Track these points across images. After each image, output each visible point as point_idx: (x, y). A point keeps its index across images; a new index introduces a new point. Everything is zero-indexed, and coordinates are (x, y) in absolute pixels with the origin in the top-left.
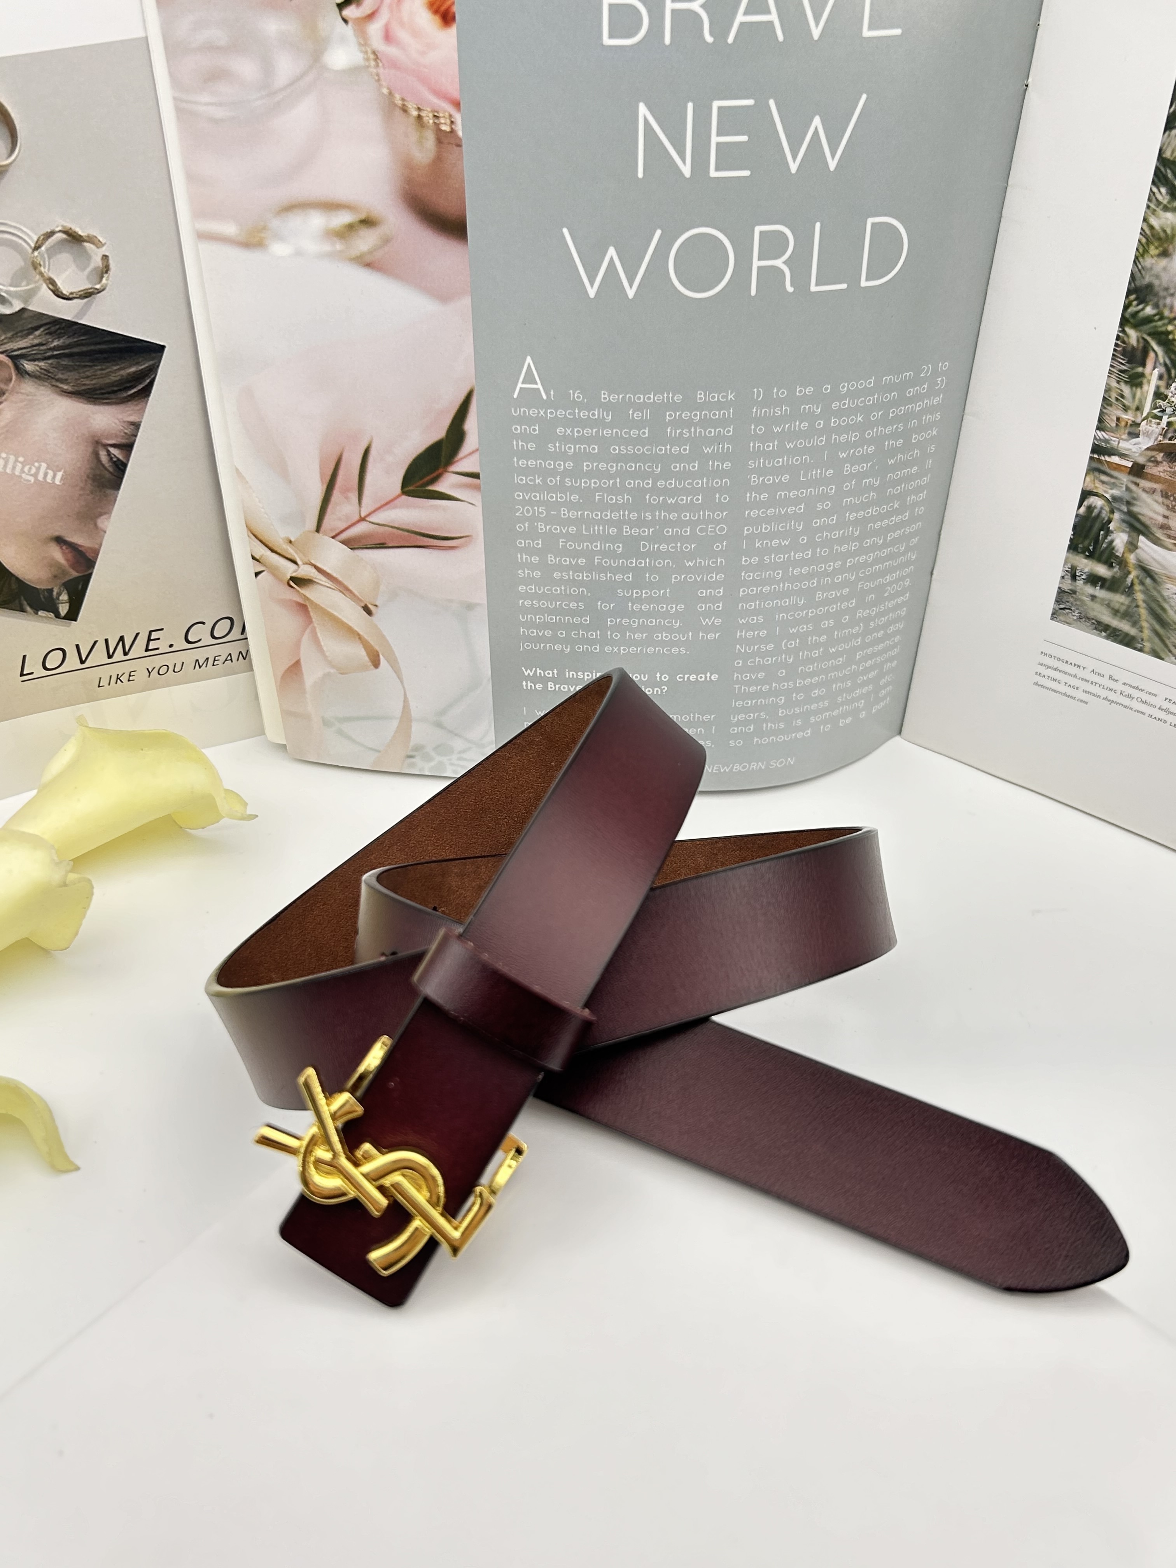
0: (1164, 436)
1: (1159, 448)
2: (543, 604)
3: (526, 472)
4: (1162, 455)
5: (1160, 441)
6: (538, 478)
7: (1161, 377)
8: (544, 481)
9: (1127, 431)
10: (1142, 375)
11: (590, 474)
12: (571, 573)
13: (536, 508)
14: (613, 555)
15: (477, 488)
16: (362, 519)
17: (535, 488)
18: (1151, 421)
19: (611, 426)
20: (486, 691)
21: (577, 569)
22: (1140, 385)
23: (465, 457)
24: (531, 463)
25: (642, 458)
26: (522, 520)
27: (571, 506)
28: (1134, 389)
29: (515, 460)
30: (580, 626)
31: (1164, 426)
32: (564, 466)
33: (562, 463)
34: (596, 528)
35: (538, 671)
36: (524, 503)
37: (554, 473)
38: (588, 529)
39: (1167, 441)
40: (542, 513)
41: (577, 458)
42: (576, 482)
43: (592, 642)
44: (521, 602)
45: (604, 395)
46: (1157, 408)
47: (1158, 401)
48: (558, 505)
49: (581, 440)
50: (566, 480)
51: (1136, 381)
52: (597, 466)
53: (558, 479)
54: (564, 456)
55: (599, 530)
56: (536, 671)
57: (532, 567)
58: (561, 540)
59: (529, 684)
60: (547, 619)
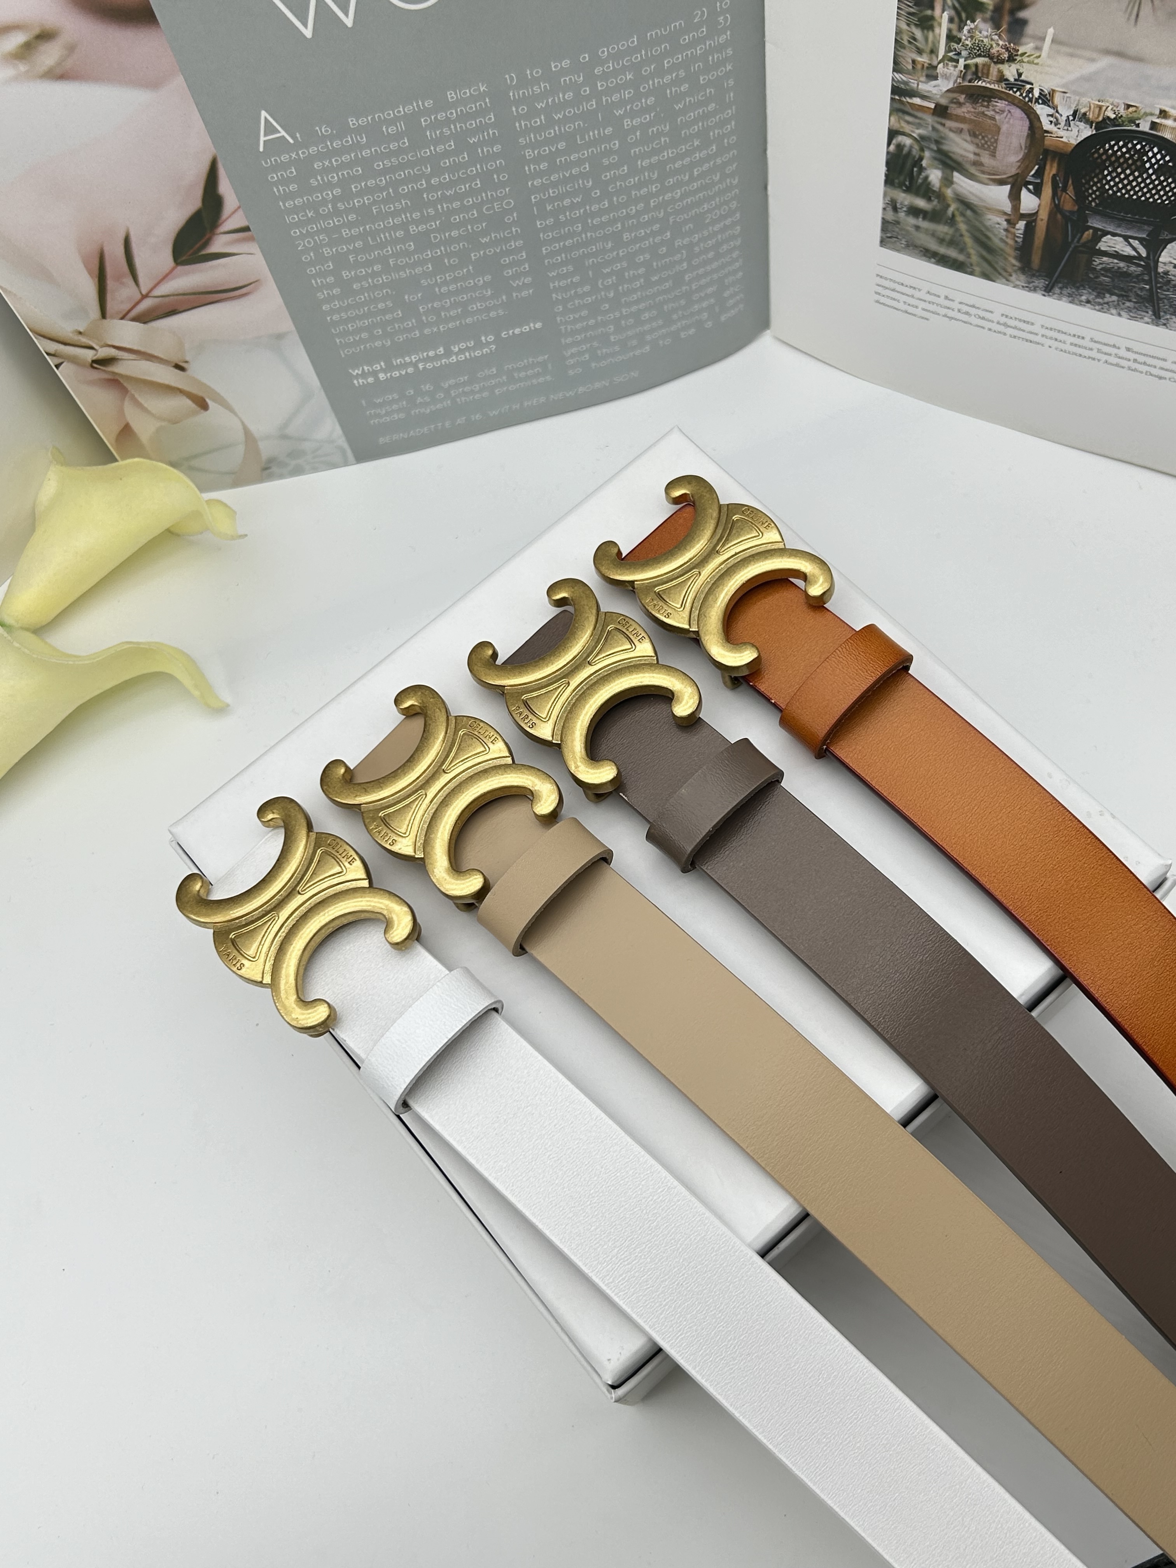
0: (964, 79)
1: (958, 89)
2: (352, 313)
3: (295, 210)
4: (963, 96)
5: (960, 83)
6: (310, 212)
7: (951, 20)
8: (317, 212)
9: (924, 74)
10: (932, 18)
11: (361, 194)
12: (370, 281)
13: (316, 238)
14: (408, 254)
15: (250, 239)
16: (145, 297)
17: (310, 221)
18: (947, 64)
19: (368, 146)
20: (320, 398)
21: (374, 275)
22: (931, 28)
23: (227, 218)
24: (298, 201)
25: (410, 164)
26: (306, 251)
27: (350, 225)
28: (926, 31)
29: (281, 204)
30: (394, 320)
31: (962, 69)
32: (332, 194)
33: (330, 193)
34: (382, 236)
35: (366, 368)
36: (303, 236)
37: (324, 202)
38: (374, 239)
39: (967, 84)
40: (324, 240)
41: (344, 183)
42: (349, 204)
43: (410, 330)
44: (329, 318)
45: (352, 122)
46: (952, 51)
47: (952, 44)
48: (337, 229)
49: (342, 166)
50: (339, 205)
51: (927, 23)
52: (366, 185)
53: (330, 206)
54: (330, 186)
55: (385, 237)
56: (363, 369)
57: (329, 287)
58: (350, 257)
59: (360, 381)
60: (359, 324)
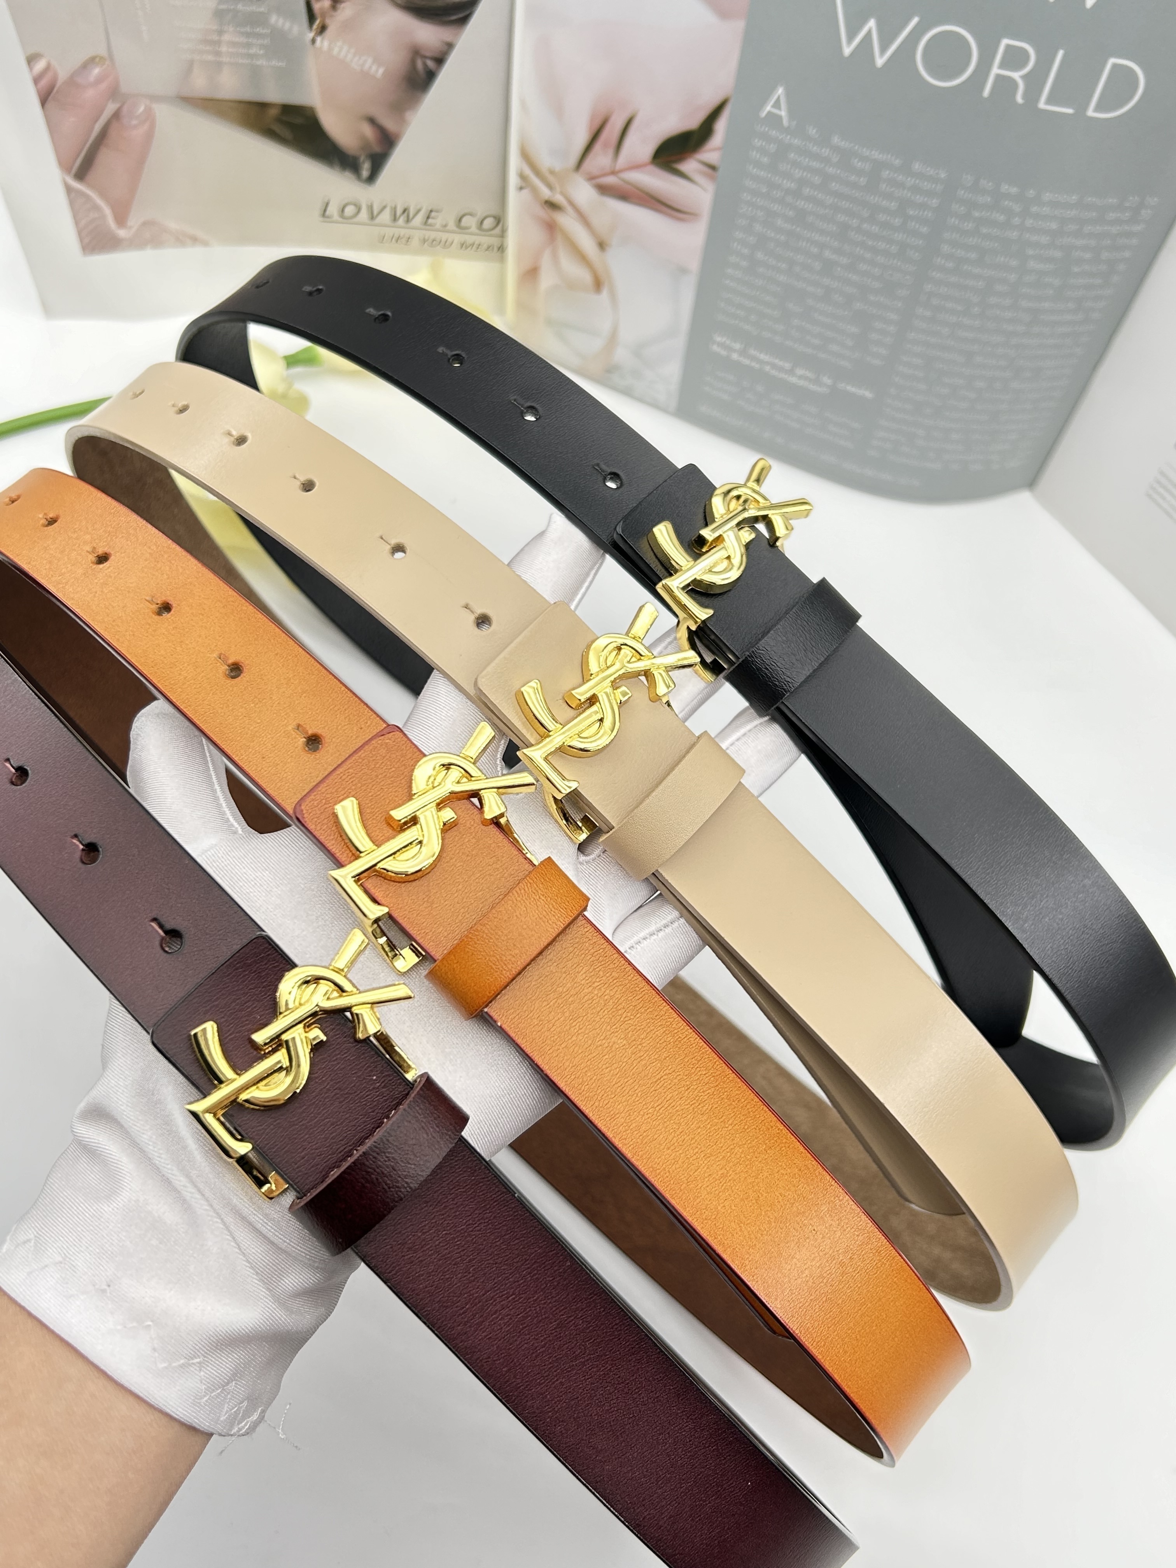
2: (744, 289)
6: (765, 188)
8: (771, 191)
11: (808, 199)
12: (774, 273)
13: (758, 211)
14: (812, 271)
15: (712, 178)
16: (613, 173)
17: (761, 195)
19: (836, 166)
23: (706, 151)
24: (763, 174)
27: (787, 219)
29: (750, 167)
30: (771, 317)
35: (727, 341)
37: (779, 187)
42: (796, 202)
43: (776, 333)
44: (727, 282)
45: (836, 140)
50: (789, 197)
52: (816, 195)
53: (782, 194)
57: (743, 257)
58: (772, 244)
60: (745, 302)
